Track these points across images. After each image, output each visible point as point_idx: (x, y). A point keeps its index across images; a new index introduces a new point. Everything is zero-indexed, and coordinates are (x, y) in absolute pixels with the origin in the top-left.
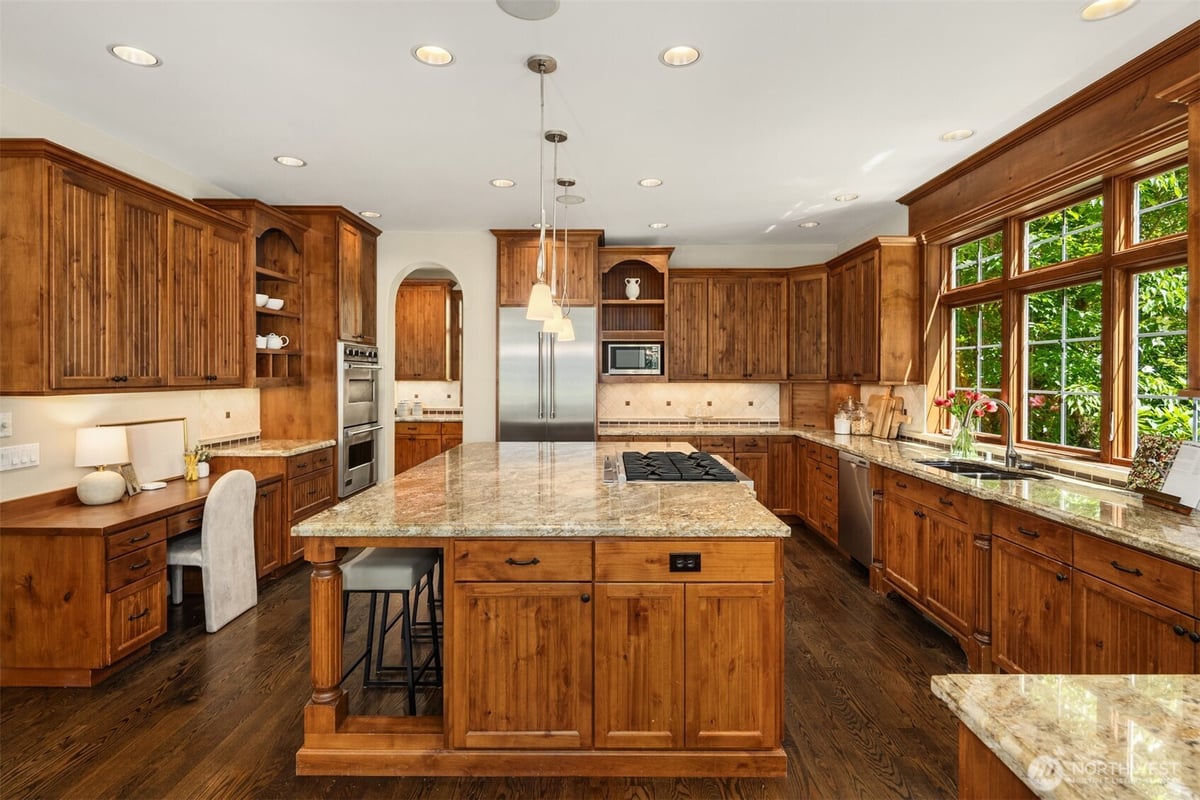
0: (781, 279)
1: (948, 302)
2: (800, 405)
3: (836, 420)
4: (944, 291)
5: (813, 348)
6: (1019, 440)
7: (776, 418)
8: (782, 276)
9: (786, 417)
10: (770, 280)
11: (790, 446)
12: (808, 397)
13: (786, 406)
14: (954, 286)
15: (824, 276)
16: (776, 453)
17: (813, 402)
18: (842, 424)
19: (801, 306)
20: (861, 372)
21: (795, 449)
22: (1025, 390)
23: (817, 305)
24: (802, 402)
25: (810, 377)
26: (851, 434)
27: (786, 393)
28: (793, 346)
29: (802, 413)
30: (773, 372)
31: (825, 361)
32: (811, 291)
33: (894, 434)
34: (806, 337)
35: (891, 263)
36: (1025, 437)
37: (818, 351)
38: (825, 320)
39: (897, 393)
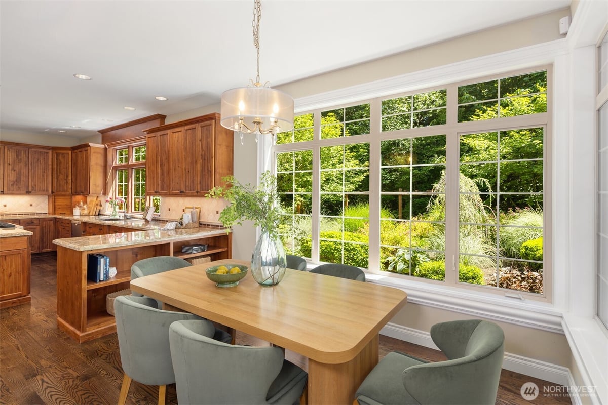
0: (48, 151)
1: (115, 168)
2: (58, 205)
3: (74, 210)
4: (114, 165)
5: (65, 181)
6: (131, 212)
7: (46, 211)
8: (49, 149)
9: (51, 211)
10: (42, 150)
11: (52, 222)
12: (61, 201)
13: (51, 205)
14: (117, 163)
15: (70, 152)
16: (44, 226)
17: (65, 203)
18: (77, 211)
19: (59, 163)
20: (83, 191)
21: (55, 223)
22: (133, 197)
23: (67, 164)
24: (60, 204)
25: (63, 193)
26: (81, 215)
27: (51, 200)
28: (55, 180)
29: (59, 208)
30: (44, 191)
31: (70, 187)
32: (64, 157)
33: (97, 213)
34: (61, 177)
35: (94, 153)
36: (133, 210)
37: (67, 182)
38: (70, 170)
39: (99, 199)
